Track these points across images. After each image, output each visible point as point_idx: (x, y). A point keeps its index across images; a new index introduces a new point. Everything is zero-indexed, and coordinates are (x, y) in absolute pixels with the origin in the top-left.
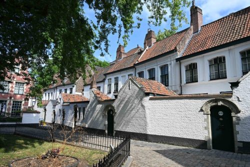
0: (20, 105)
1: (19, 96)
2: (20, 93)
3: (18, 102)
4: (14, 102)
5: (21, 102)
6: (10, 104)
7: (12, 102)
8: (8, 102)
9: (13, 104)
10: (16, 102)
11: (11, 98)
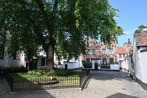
0: (113, 60)
1: (111, 55)
2: (112, 54)
3: (112, 58)
4: (110, 59)
5: (113, 59)
6: (108, 60)
7: (109, 59)
8: (107, 59)
9: (110, 60)
10: (111, 59)
11: (108, 57)
